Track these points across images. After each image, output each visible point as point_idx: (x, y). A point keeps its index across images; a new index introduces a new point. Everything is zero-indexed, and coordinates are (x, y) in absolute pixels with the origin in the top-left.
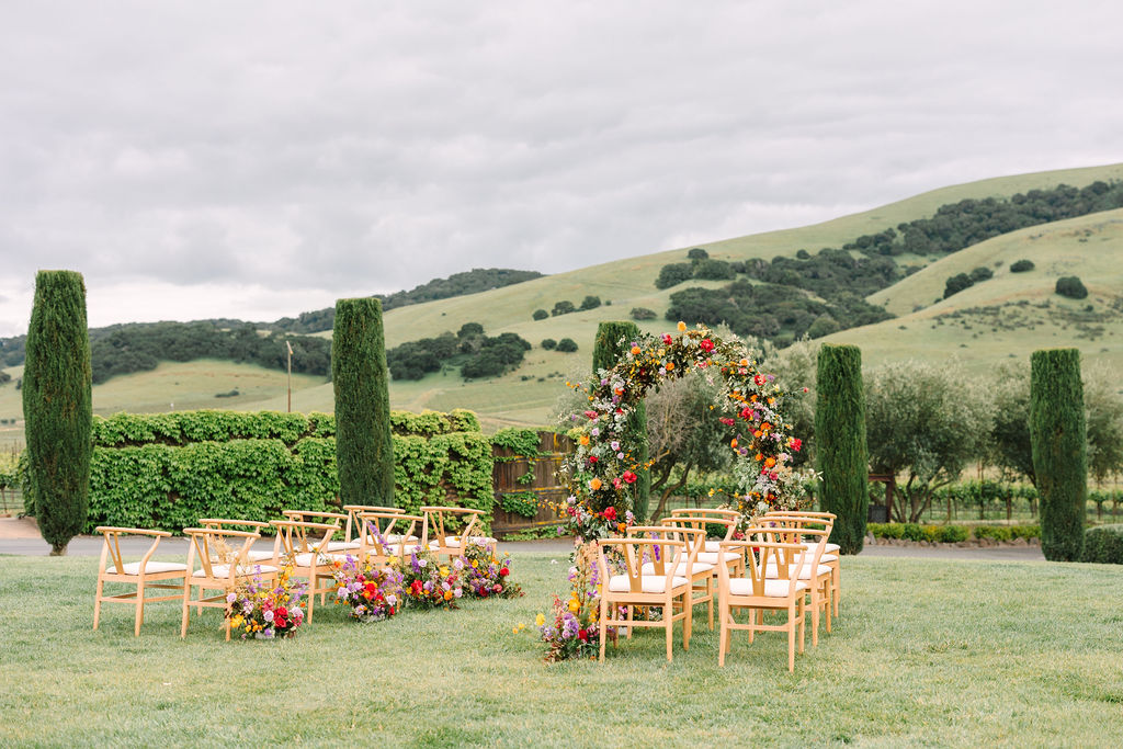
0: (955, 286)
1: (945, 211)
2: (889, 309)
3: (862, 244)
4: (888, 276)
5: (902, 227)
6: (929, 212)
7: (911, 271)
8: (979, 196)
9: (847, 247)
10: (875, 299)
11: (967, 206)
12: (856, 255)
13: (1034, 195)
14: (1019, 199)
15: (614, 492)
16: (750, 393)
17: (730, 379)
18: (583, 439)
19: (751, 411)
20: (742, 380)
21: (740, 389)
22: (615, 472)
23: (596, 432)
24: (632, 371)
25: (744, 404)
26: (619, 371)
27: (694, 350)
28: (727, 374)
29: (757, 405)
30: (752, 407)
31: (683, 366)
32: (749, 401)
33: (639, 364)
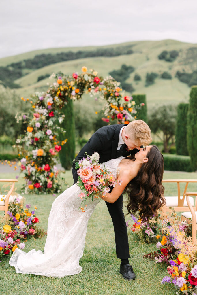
0: (40, 79)
1: (38, 57)
2: (21, 85)
3: (13, 65)
4: (20, 75)
5: (25, 61)
6: (32, 57)
7: (27, 74)
8: (46, 53)
9: (8, 66)
10: (17, 82)
11: (43, 56)
12: (11, 69)
13: (62, 54)
14: (58, 55)
15: (49, 156)
16: (119, 106)
17: (110, 98)
18: (29, 129)
19: (121, 115)
20: (115, 99)
21: (116, 103)
22: (51, 146)
23: (38, 125)
24: (59, 93)
25: (118, 112)
26: (50, 92)
27: (90, 83)
28: (107, 96)
29: (125, 112)
30: (122, 113)
31: (82, 91)
32: (119, 110)
33: (62, 89)
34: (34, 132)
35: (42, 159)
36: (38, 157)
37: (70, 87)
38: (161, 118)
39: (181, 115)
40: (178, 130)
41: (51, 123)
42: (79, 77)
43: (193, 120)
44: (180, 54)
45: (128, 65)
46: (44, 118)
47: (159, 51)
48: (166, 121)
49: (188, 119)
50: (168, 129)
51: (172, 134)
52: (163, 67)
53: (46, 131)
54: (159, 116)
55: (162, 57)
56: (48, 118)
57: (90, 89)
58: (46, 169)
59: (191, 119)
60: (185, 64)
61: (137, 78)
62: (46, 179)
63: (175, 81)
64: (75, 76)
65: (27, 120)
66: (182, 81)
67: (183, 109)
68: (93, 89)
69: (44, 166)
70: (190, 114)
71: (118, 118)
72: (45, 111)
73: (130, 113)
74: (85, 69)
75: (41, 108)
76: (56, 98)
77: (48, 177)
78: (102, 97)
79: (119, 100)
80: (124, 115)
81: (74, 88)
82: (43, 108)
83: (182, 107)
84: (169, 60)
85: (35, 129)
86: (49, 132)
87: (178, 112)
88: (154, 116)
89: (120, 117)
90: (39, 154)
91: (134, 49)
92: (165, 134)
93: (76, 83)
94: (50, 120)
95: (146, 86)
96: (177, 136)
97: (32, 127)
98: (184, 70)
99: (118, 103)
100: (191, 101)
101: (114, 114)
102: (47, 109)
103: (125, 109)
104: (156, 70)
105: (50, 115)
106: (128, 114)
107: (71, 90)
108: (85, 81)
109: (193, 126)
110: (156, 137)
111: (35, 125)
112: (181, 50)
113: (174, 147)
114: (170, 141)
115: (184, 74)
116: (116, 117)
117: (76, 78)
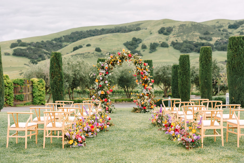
0: (75, 49)
1: (73, 33)
3: (55, 40)
4: (61, 47)
5: (64, 36)
6: (69, 33)
7: (66, 46)
8: (79, 30)
9: (52, 40)
11: (77, 32)
12: (54, 42)
13: (90, 31)
14: (87, 32)
15: (106, 94)
16: (141, 68)
17: (137, 64)
18: (97, 81)
19: (143, 73)
20: (139, 65)
21: (140, 67)
22: (107, 89)
23: (101, 78)
24: (111, 62)
25: (141, 71)
26: (107, 62)
27: (126, 57)
28: (136, 63)
29: (144, 71)
30: (143, 72)
31: (122, 61)
32: (142, 70)
33: (113, 60)
34: (99, 82)
35: (103, 96)
36: (101, 95)
37: (117, 59)
38: (162, 75)
39: (175, 72)
40: (173, 82)
41: (107, 77)
42: (121, 54)
43: (182, 75)
44: (174, 29)
45: (137, 38)
46: (104, 75)
47: (159, 28)
48: (165, 77)
49: (179, 74)
50: (166, 82)
51: (169, 85)
52: (162, 38)
53: (105, 81)
54: (160, 73)
55: (161, 31)
56: (105, 75)
57: (126, 60)
58: (105, 101)
59: (180, 74)
60: (178, 36)
61: (144, 47)
62: (105, 106)
63: (171, 48)
64: (119, 54)
65: (96, 76)
66: (175, 48)
67: (176, 68)
68: (128, 60)
69: (104, 99)
70: (180, 72)
71: (141, 74)
72: (104, 71)
73: (147, 71)
74: (124, 50)
75: (102, 70)
76: (110, 65)
77: (106, 105)
78: (133, 64)
79: (141, 65)
80: (144, 73)
81: (119, 60)
82: (103, 70)
83: (175, 67)
84: (165, 34)
85: (99, 80)
86: (106, 82)
87: (173, 71)
88: (157, 73)
89: (142, 74)
90: (102, 93)
91: (141, 26)
92: (165, 85)
93: (119, 57)
94: (107, 75)
95: (150, 52)
96: (172, 86)
97: (98, 79)
98: (177, 41)
99: (141, 67)
100: (180, 63)
101: (139, 72)
102: (105, 70)
103: (144, 69)
104: (157, 41)
105: (107, 74)
106: (146, 72)
107: (117, 61)
108: (124, 56)
109: (182, 79)
110: (158, 87)
111: (100, 78)
112: (174, 27)
113: (171, 94)
114: (169, 90)
115: (177, 43)
116: (140, 73)
117: (119, 55)
